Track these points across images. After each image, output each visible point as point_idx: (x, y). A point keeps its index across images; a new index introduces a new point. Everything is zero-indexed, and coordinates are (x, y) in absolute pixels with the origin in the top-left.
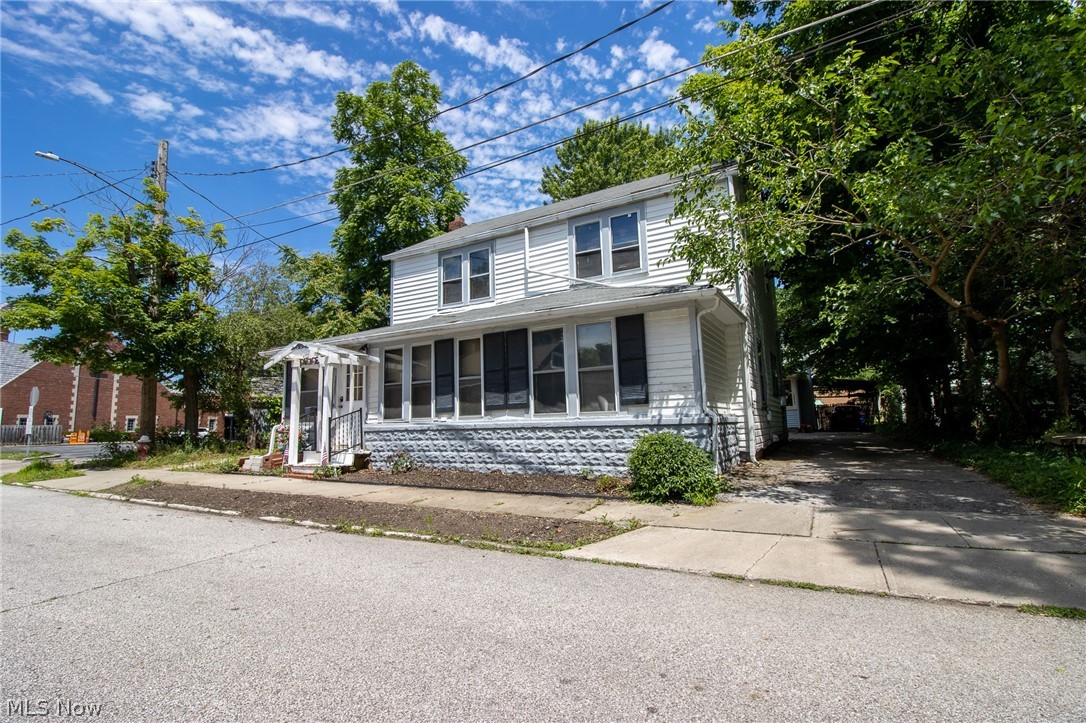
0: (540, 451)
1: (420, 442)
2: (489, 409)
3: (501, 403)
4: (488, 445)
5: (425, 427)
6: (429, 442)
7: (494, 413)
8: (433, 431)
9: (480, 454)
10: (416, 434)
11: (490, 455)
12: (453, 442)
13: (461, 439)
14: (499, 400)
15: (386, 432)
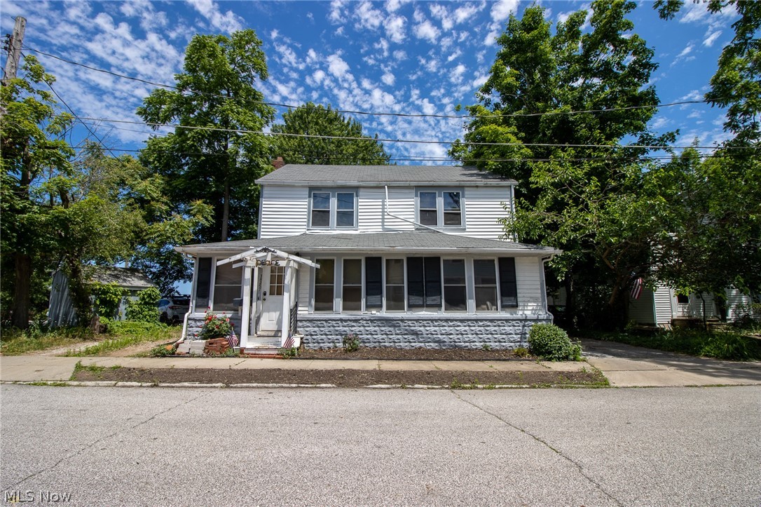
0: (451, 334)
1: (353, 329)
2: (411, 307)
3: (421, 303)
4: (413, 331)
5: (359, 317)
6: (362, 328)
7: (414, 309)
8: (366, 320)
9: (406, 336)
10: (349, 323)
11: (413, 337)
12: (383, 329)
13: (390, 326)
14: (418, 300)
15: (320, 320)
